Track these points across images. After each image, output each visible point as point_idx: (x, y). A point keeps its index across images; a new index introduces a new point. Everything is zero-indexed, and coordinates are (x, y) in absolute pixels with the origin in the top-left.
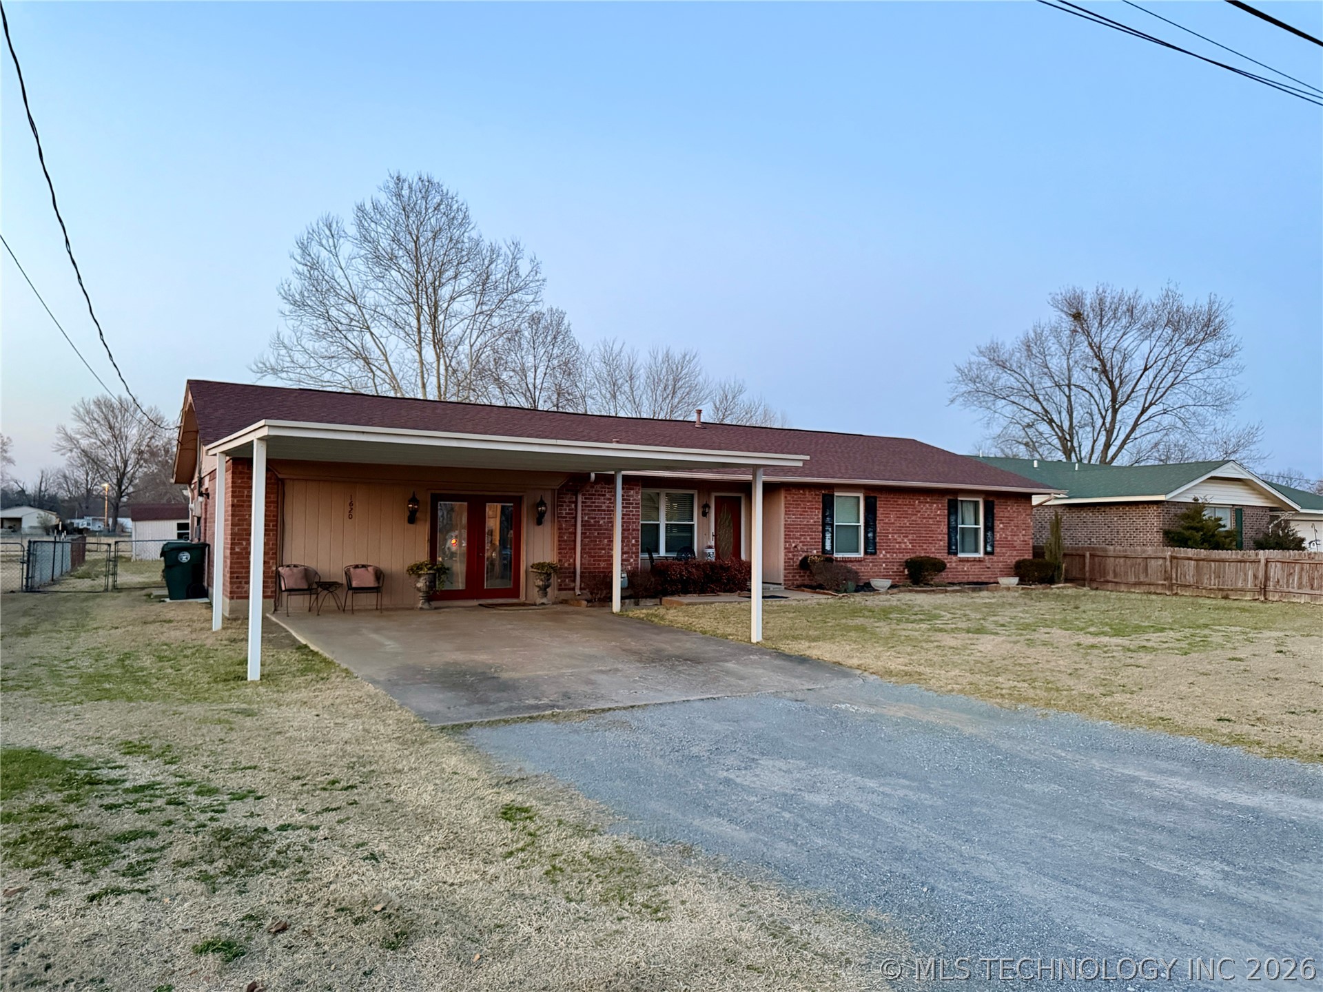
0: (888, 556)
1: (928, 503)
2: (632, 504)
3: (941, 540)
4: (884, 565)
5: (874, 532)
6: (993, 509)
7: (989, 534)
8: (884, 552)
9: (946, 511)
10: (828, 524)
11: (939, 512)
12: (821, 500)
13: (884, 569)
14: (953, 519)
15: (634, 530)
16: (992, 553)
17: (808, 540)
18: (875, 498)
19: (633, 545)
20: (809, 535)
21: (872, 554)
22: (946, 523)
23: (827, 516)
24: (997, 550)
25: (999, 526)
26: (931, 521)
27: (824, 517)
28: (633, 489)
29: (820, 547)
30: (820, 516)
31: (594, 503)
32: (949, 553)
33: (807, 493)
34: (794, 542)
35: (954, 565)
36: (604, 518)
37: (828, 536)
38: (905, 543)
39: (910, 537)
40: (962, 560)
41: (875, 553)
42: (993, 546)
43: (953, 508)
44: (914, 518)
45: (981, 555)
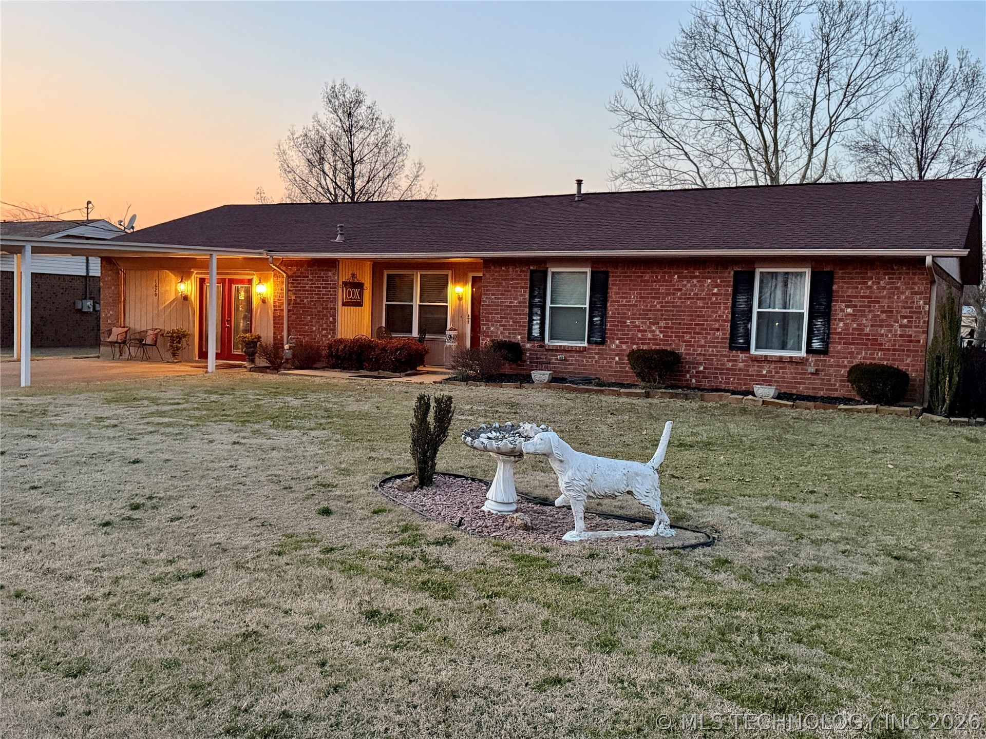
0: (624, 347)
1: (696, 277)
2: (330, 284)
3: (718, 330)
4: (617, 358)
5: (604, 316)
6: (831, 283)
7: (819, 323)
8: (617, 342)
9: (730, 289)
10: (536, 306)
11: (715, 290)
12: (528, 277)
13: (617, 363)
14: (741, 299)
15: (331, 309)
16: (824, 352)
17: (511, 323)
18: (606, 274)
19: (331, 322)
20: (511, 318)
21: (596, 343)
22: (730, 305)
23: (535, 296)
24: (837, 347)
25: (842, 311)
26: (700, 303)
27: (532, 297)
28: (330, 271)
29: (526, 332)
30: (527, 296)
31: (299, 284)
32: (731, 348)
33: (511, 269)
34: (493, 325)
35: (741, 365)
36: (308, 298)
37: (537, 319)
38: (654, 331)
39: (662, 324)
40: (756, 359)
41: (603, 342)
42: (826, 341)
43: (743, 284)
44: (669, 298)
45: (803, 353)
